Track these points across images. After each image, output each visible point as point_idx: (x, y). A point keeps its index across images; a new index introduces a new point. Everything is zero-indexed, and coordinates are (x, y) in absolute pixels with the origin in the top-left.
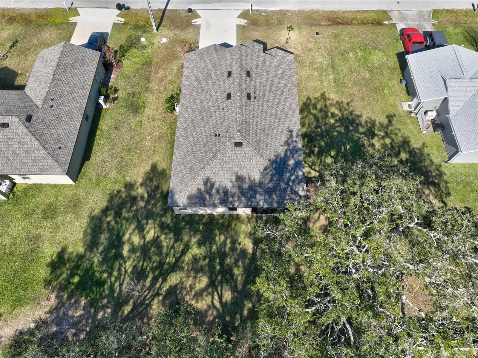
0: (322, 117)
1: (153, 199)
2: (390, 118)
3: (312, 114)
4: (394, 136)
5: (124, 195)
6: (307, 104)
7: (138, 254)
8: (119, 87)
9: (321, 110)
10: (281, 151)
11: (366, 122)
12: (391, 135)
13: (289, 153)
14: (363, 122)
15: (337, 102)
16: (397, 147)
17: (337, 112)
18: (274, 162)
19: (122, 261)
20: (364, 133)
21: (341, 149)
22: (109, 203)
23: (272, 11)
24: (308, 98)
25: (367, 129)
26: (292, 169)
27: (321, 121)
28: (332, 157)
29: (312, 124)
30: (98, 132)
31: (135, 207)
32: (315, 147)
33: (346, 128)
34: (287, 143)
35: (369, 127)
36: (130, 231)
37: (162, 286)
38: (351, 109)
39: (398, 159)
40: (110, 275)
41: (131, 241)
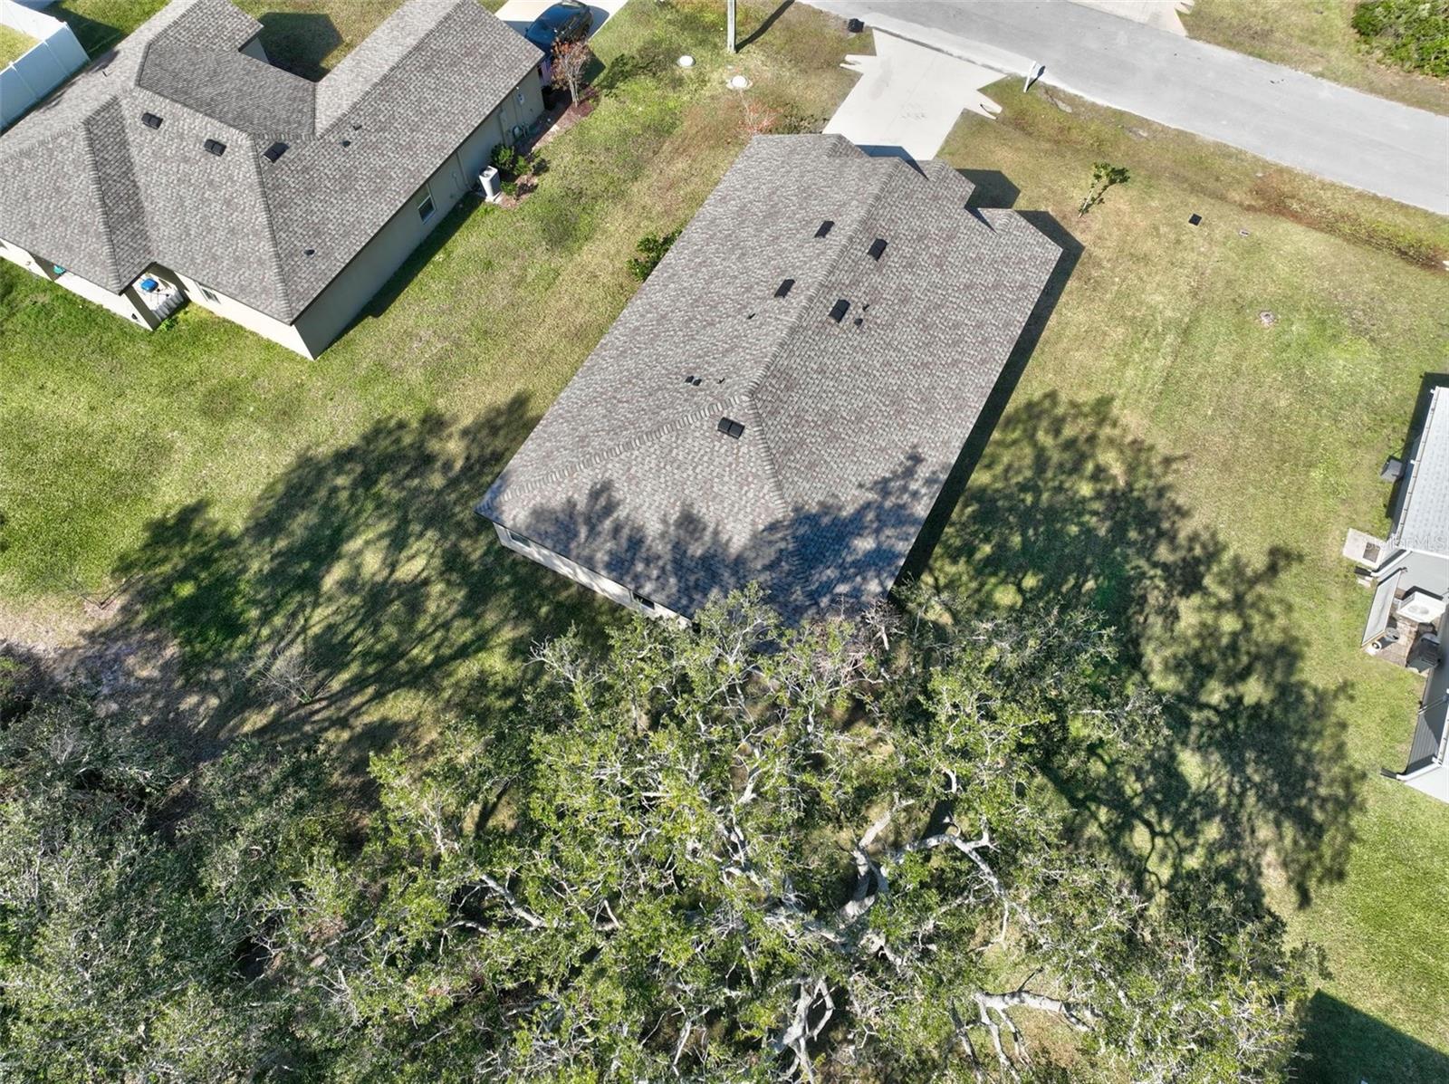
0: (1061, 465)
1: (470, 480)
2: (1279, 559)
3: (1034, 444)
4: (1257, 619)
5: (407, 440)
6: (1036, 410)
7: (356, 600)
8: (554, 164)
9: (1070, 444)
10: (850, 499)
11: (1193, 538)
12: (1249, 612)
13: (871, 516)
14: (1182, 536)
15: (1134, 442)
16: (1248, 653)
17: (1117, 469)
18: (812, 519)
19: (310, 599)
20: (1165, 567)
21: (1065, 581)
22: (362, 443)
23: (1093, 105)
24: (1052, 396)
25: (1184, 560)
26: (854, 564)
27: (1049, 474)
28: (1020, 590)
29: (1019, 471)
30: (439, 257)
31: (416, 481)
32: (987, 539)
33: (1119, 530)
34: (883, 486)
35: (1194, 558)
36: (370, 535)
37: (364, 709)
38: (1170, 479)
39: (1230, 691)
40: (265, 619)
41: (358, 561)
